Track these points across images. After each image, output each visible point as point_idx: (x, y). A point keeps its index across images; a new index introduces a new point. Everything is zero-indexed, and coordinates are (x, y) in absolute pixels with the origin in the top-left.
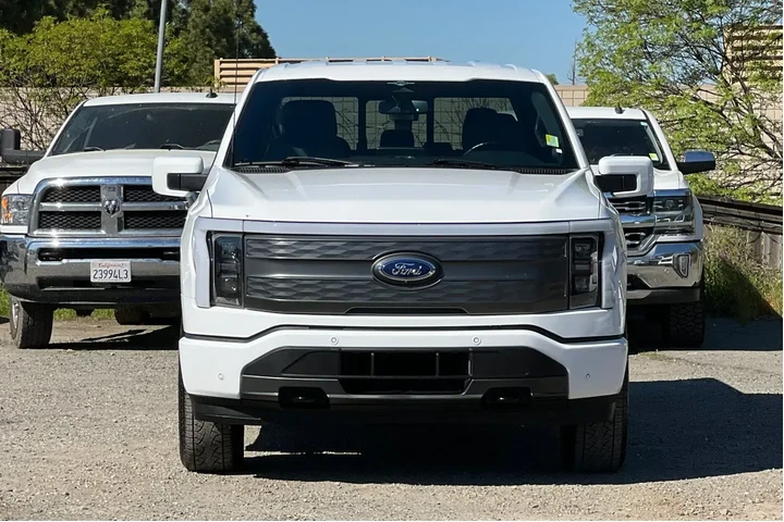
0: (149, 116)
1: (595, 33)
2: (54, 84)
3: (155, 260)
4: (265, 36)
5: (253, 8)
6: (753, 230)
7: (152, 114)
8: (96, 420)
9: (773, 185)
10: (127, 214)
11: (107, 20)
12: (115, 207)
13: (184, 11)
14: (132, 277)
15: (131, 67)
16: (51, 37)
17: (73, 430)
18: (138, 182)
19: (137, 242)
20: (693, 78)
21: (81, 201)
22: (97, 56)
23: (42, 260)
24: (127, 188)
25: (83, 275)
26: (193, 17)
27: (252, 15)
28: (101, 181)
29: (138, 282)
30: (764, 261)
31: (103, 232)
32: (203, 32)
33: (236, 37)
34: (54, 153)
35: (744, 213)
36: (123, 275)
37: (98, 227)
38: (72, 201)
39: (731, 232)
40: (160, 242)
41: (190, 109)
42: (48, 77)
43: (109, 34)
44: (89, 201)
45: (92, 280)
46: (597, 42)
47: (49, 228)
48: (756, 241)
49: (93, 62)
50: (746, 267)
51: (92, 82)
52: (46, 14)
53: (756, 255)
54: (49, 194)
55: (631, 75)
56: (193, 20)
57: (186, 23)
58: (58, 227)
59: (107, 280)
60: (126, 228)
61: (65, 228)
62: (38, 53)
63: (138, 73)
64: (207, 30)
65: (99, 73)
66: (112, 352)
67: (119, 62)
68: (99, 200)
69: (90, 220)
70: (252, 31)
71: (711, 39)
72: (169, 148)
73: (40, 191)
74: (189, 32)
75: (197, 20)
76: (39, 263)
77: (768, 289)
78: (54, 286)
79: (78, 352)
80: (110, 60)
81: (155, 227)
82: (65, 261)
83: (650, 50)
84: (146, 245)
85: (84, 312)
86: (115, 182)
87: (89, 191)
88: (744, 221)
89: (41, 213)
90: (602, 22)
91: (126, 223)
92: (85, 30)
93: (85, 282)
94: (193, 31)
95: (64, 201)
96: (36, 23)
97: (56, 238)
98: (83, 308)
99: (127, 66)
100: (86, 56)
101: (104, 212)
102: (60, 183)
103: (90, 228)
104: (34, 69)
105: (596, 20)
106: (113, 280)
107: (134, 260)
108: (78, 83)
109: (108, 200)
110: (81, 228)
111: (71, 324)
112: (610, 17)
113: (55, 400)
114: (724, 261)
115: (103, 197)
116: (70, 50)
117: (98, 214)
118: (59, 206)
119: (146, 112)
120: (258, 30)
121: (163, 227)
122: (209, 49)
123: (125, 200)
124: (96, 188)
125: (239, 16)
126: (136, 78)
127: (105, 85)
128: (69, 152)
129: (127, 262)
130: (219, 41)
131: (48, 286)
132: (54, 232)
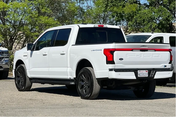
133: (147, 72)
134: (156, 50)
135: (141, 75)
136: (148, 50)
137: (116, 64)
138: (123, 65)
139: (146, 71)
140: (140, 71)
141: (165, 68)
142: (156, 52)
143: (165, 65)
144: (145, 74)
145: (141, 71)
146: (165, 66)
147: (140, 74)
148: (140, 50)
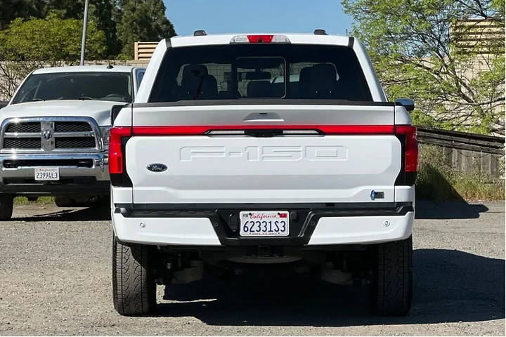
0: (72, 80)
1: (359, 26)
2: (23, 59)
3: (73, 167)
4: (172, 26)
5: (163, 8)
6: (446, 147)
7: (74, 79)
8: (29, 260)
9: (466, 119)
10: (57, 139)
11: (55, 20)
12: (49, 135)
13: (119, 11)
14: (60, 177)
15: (70, 49)
16: (21, 31)
17: (13, 266)
18: (63, 120)
19: (63, 156)
20: (421, 53)
21: (29, 131)
22: (49, 42)
23: (6, 167)
24: (57, 123)
25: (31, 176)
26: (125, 14)
27: (163, 13)
28: (41, 119)
29: (64, 180)
30: (454, 166)
31: (42, 150)
32: (132, 24)
33: (153, 27)
34: (14, 103)
35: (442, 136)
36: (54, 176)
37: (40, 147)
38: (24, 131)
39: (434, 148)
40: (76, 156)
41: (97, 75)
42: (19, 55)
43: (57, 28)
44: (34, 131)
45: (36, 179)
46: (360, 31)
47: (10, 148)
48: (449, 154)
49: (47, 46)
50: (442, 169)
51: (46, 58)
52: (18, 17)
53: (448, 162)
54: (10, 127)
55: (382, 51)
56: (125, 17)
57: (120, 19)
58: (15, 147)
59: (45, 179)
60: (56, 147)
61: (20, 148)
62: (13, 41)
63: (75, 53)
64: (135, 23)
65: (51, 53)
66: (48, 222)
67: (63, 46)
68: (40, 131)
69: (34, 143)
70: (163, 24)
71: (430, 29)
72: (83, 99)
73: (4, 125)
74: (122, 24)
75: (128, 16)
76: (4, 169)
77: (455, 182)
78: (13, 183)
79: (28, 223)
80: (57, 44)
81: (73, 147)
82: (19, 168)
83: (393, 36)
84: (69, 158)
85: (32, 199)
86: (49, 119)
87: (33, 125)
88: (441, 141)
89: (5, 139)
90: (363, 19)
91: (56, 144)
92: (42, 26)
93: (32, 180)
94: (125, 24)
95: (19, 132)
96: (11, 22)
97: (14, 154)
98: (31, 196)
99: (68, 48)
100: (43, 42)
101: (43, 138)
102: (16, 121)
103: (34, 148)
104: (11, 50)
105: (359, 18)
106: (48, 179)
107: (61, 167)
108: (38, 59)
109: (45, 131)
110: (29, 148)
111: (28, 207)
112: (367, 16)
113: (7, 249)
114: (428, 165)
115: (42, 129)
116: (33, 38)
117: (39, 139)
118: (16, 134)
119: (70, 78)
120: (167, 22)
121: (78, 147)
122: (135, 35)
123: (56, 131)
124: (38, 123)
125: (155, 14)
126: (74, 55)
127: (55, 60)
128: (23, 102)
129: (57, 168)
130: (142, 30)
131: (10, 183)
132: (13, 150)
133: (283, 219)
134: (322, 131)
135: (256, 228)
136: (284, 132)
137: (137, 186)
138: (170, 191)
139: (281, 212)
140: (252, 212)
141: (377, 200)
142: (327, 137)
143: (378, 189)
144: (274, 227)
145: (255, 213)
146: (376, 193)
147: (249, 225)
148: (243, 132)
